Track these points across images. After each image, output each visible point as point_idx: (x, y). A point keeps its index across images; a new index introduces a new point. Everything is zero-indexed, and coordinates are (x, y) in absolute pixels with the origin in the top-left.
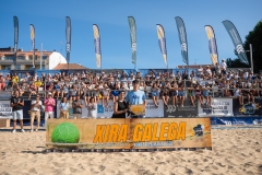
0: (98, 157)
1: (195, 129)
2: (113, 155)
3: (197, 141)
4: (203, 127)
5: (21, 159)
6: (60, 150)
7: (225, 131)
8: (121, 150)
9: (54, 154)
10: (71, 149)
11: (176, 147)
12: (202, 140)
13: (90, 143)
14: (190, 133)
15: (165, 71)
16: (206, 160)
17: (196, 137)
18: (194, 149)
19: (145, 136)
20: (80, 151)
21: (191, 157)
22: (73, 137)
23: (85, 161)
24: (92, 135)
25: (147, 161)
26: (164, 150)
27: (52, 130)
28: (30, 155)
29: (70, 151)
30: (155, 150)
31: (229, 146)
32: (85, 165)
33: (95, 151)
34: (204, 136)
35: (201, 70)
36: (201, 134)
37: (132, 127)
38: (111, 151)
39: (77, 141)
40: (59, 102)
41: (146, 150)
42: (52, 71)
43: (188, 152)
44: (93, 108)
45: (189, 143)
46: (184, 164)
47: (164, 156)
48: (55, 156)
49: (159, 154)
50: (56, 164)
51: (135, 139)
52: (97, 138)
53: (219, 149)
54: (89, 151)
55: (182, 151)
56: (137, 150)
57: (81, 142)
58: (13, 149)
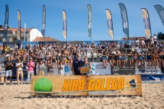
0: (65, 101)
1: (130, 82)
2: (75, 99)
3: (132, 91)
4: (136, 81)
5: (14, 102)
6: (40, 96)
7: (155, 85)
8: (80, 96)
9: (35, 99)
10: (47, 96)
11: (118, 94)
12: (135, 90)
13: (59, 92)
14: (127, 86)
15: (112, 42)
16: (137, 103)
17: (131, 88)
18: (130, 96)
19: (96, 87)
20: (53, 97)
21: (127, 101)
22: (48, 88)
23: (57, 103)
24: (61, 87)
25: (97, 103)
26: (109, 96)
27: (34, 83)
28: (20, 100)
29: (46, 97)
30: (103, 96)
31: (155, 94)
32: (56, 106)
33: (63, 97)
34: (137, 87)
35: (138, 41)
36: (134, 86)
37: (87, 81)
38: (74, 97)
39: (51, 90)
40: (38, 64)
41: (97, 96)
42: (32, 43)
43: (126, 98)
44: (61, 68)
45: (126, 92)
46: (121, 105)
47: (109, 100)
48: (37, 100)
49: (105, 99)
50: (38, 105)
51: (89, 89)
52: (64, 89)
53: (147, 96)
54: (59, 97)
55: (121, 98)
56: (91, 97)
57: (54, 91)
58: (8, 96)
